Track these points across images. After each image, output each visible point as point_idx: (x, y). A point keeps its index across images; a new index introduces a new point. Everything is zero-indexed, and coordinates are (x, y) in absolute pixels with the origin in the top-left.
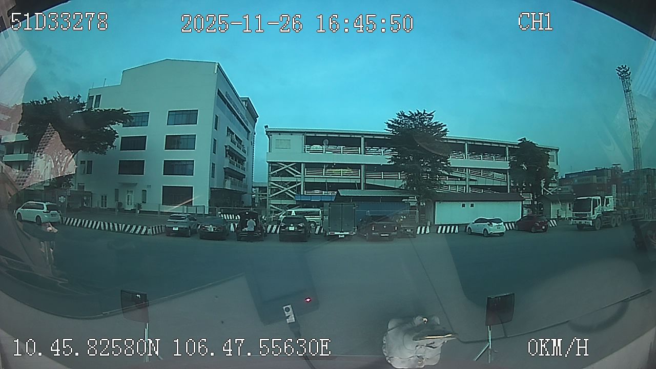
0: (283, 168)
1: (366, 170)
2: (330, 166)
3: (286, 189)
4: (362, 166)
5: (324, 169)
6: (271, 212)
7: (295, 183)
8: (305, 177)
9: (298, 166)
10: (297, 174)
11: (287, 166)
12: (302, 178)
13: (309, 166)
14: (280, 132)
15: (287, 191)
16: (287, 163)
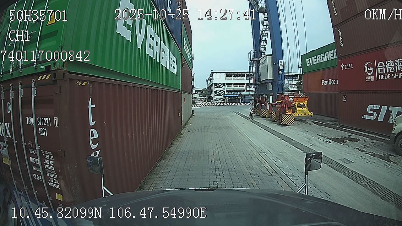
0: (218, 85)
1: (247, 85)
2: (235, 84)
3: (220, 92)
4: (246, 84)
5: (233, 85)
6: (215, 101)
7: (223, 90)
8: (226, 88)
9: (223, 84)
10: (223, 87)
11: (219, 84)
12: (225, 88)
13: (227, 84)
14: (217, 73)
15: (220, 93)
16: (220, 84)
